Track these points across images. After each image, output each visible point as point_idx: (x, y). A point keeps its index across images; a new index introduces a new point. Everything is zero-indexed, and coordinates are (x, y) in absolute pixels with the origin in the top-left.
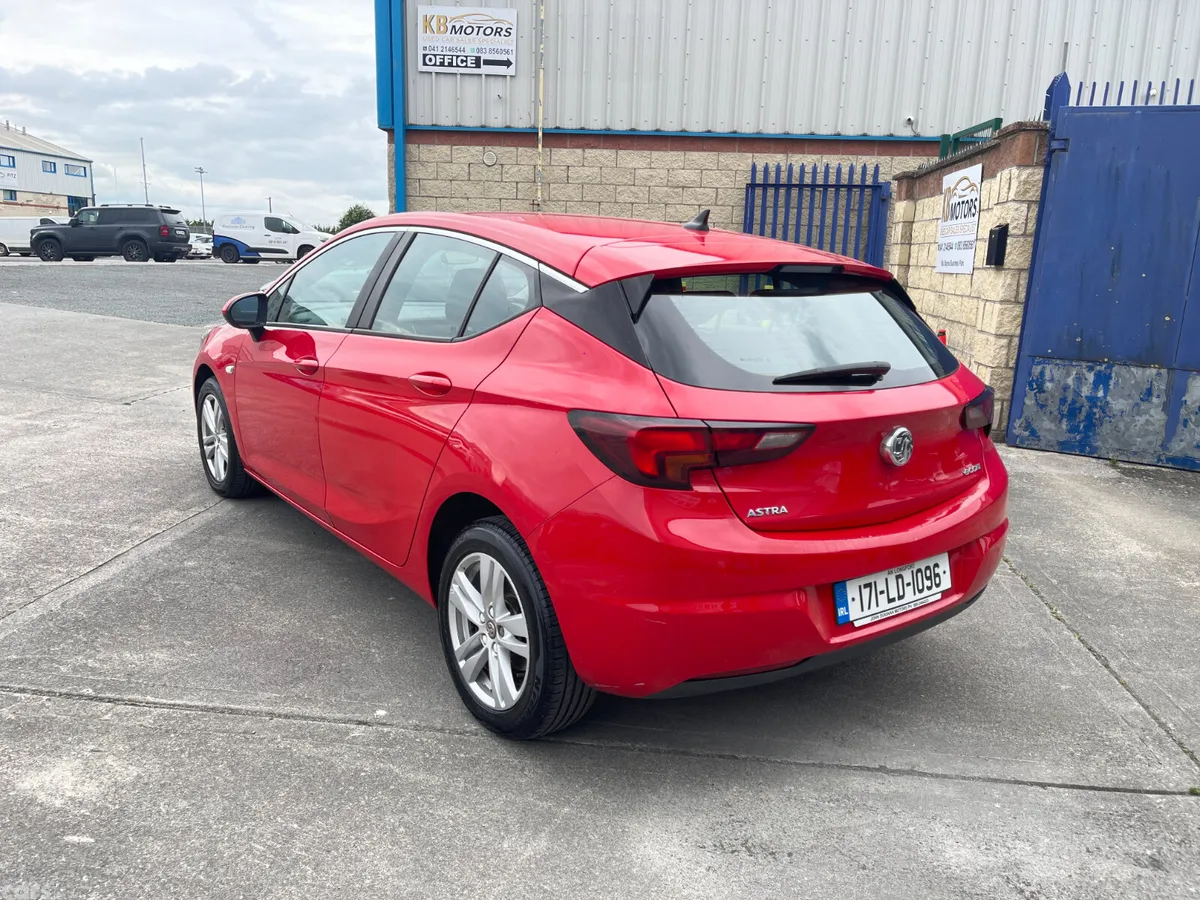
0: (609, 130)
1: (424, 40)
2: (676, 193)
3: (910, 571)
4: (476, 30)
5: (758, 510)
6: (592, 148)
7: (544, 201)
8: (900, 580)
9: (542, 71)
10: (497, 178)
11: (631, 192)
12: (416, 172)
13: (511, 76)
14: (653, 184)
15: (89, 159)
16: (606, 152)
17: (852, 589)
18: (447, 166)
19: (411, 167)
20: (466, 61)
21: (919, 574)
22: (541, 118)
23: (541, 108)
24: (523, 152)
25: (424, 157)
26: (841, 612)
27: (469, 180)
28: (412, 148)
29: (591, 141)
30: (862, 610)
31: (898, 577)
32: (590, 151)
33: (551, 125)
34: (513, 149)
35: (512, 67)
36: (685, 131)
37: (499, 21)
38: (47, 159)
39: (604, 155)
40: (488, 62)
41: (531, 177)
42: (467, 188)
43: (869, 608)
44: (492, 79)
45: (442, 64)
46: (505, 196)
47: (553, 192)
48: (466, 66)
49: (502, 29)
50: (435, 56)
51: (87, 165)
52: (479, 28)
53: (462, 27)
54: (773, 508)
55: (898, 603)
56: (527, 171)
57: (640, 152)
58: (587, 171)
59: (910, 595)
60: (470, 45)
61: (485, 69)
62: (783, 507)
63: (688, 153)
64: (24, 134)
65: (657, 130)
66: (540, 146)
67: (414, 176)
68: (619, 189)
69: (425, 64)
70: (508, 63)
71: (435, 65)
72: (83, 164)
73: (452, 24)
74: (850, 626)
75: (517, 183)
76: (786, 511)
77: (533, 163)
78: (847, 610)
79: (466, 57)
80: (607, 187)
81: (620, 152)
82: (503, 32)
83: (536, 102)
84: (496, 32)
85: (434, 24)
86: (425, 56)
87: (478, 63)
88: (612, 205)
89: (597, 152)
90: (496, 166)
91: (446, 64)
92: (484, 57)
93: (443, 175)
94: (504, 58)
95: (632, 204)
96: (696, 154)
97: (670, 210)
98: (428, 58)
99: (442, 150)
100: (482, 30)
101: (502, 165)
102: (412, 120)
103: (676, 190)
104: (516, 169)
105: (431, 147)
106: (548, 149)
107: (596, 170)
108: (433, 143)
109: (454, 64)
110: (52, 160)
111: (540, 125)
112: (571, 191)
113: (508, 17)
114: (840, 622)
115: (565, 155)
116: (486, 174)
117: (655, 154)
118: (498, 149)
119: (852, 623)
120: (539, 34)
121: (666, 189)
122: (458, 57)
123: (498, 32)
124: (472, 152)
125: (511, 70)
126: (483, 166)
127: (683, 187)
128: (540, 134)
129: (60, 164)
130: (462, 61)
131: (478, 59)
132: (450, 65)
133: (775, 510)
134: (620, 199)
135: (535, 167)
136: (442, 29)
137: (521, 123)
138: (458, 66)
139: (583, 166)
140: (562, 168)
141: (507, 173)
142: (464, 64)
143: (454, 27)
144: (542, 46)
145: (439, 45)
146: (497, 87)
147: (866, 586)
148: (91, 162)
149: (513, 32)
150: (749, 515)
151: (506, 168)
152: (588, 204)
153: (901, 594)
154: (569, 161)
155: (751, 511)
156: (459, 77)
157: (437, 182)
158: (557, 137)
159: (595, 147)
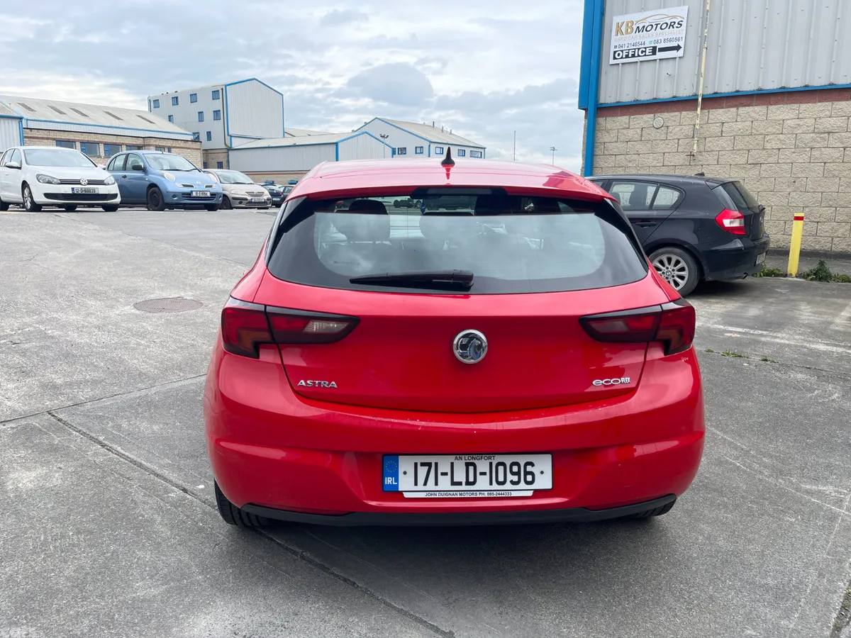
0: (761, 90)
1: (616, 41)
2: (823, 138)
3: (488, 462)
4: (655, 26)
5: (308, 382)
6: (745, 106)
7: (700, 152)
8: (471, 468)
9: (705, 50)
10: (663, 137)
11: (779, 139)
12: (602, 137)
13: (680, 57)
14: (801, 131)
15: (485, 146)
16: (757, 109)
17: (405, 464)
18: (625, 131)
19: (599, 135)
20: (645, 52)
21: (501, 469)
22: (701, 87)
23: (702, 79)
24: (686, 116)
25: (609, 126)
26: (389, 481)
27: (641, 140)
28: (601, 120)
29: (744, 101)
30: (416, 484)
31: (468, 465)
32: (744, 109)
33: (709, 91)
34: (677, 113)
35: (681, 51)
36: (833, 84)
37: (675, 17)
38: (460, 148)
39: (756, 111)
40: (662, 50)
41: (690, 133)
42: (639, 146)
43: (425, 484)
44: (664, 62)
45: (627, 56)
46: (667, 150)
47: (709, 145)
48: (645, 55)
49: (675, 23)
50: (622, 51)
51: (482, 151)
52: (657, 25)
53: (644, 27)
54: (322, 382)
55: (464, 487)
56: (688, 130)
57: (789, 106)
58: (740, 125)
59: (483, 483)
60: (648, 39)
61: (659, 55)
62: (334, 383)
63: (835, 103)
64: (451, 133)
65: (806, 86)
66: (699, 109)
67: (601, 140)
68: (768, 138)
69: (615, 58)
70: (678, 48)
71: (622, 58)
72: (480, 150)
73: (637, 25)
74: (398, 495)
75: (679, 140)
76: (336, 386)
77: (693, 123)
78: (397, 480)
79: (645, 48)
80: (757, 137)
81: (771, 107)
82: (676, 25)
83: (699, 74)
84: (670, 25)
85: (623, 29)
86: (615, 52)
87: (654, 51)
88: (759, 152)
89: (750, 109)
90: (663, 128)
91: (630, 56)
92: (659, 46)
93: (622, 138)
94: (675, 44)
95: (779, 149)
96: (843, 103)
97: (816, 153)
98: (617, 53)
99: (623, 120)
100: (659, 26)
101: (668, 127)
102: (602, 100)
103: (822, 135)
104: (680, 128)
105: (615, 119)
106: (706, 111)
107: (748, 123)
108: (617, 116)
109: (636, 55)
110: (463, 148)
111: (700, 92)
112: (722, 142)
113: (681, 12)
114: (385, 489)
115: (720, 114)
116: (654, 134)
117: (803, 106)
118: (666, 115)
119: (401, 493)
120: (705, 21)
121: (812, 135)
122: (639, 49)
123: (672, 25)
124: (645, 119)
125: (681, 53)
126: (652, 129)
127: (829, 133)
128: (700, 100)
129: (468, 151)
130: (642, 52)
131: (654, 48)
132: (633, 56)
133: (325, 384)
134: (768, 146)
135: (694, 125)
136: (629, 30)
137: (685, 92)
138: (639, 56)
139: (736, 121)
140: (718, 125)
141: (671, 132)
142: (644, 53)
143: (638, 27)
144: (706, 30)
145: (626, 42)
146: (668, 68)
147: (423, 464)
148: (485, 148)
149: (684, 24)
150: (300, 384)
151: (670, 130)
152: (738, 152)
153: (471, 479)
154: (723, 119)
155: (302, 381)
156: (639, 64)
157: (617, 144)
158: (714, 101)
159: (749, 105)
